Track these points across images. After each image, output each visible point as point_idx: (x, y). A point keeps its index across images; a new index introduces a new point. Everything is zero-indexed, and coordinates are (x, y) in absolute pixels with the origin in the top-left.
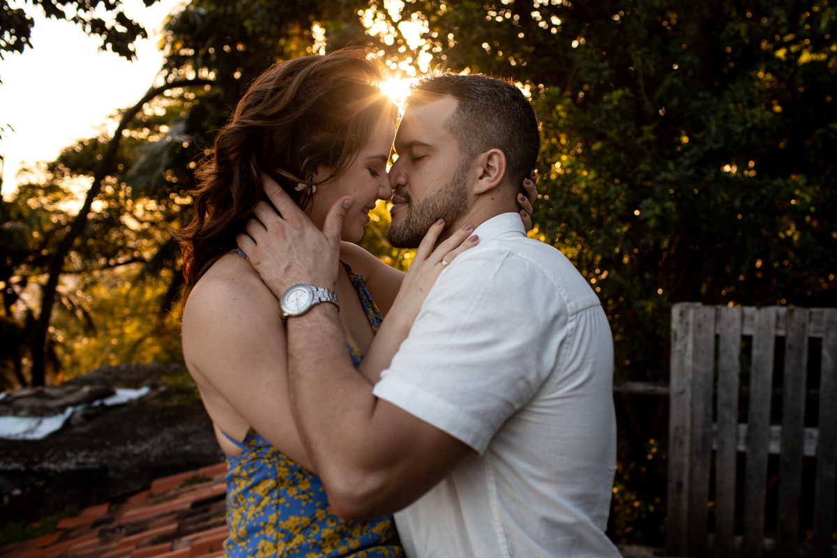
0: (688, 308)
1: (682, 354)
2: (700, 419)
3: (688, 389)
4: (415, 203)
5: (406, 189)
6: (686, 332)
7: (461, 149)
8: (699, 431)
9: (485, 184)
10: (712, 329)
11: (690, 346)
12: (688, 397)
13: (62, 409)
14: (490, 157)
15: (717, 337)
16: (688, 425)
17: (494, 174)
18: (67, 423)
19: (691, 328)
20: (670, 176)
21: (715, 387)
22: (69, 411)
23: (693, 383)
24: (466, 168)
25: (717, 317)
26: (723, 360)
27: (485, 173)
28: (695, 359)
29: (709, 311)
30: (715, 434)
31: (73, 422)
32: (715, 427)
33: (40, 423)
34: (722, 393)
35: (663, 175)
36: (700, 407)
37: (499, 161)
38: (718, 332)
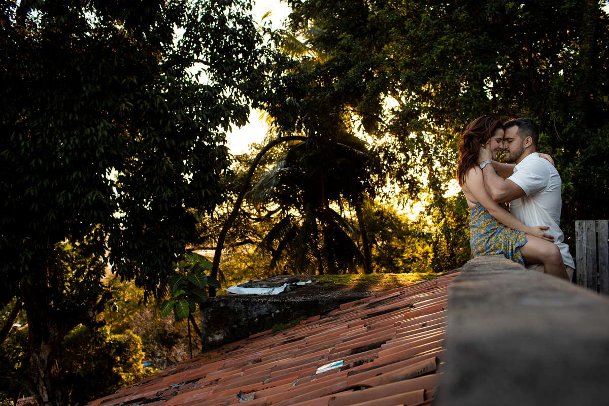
0: (583, 222)
1: (581, 242)
2: (591, 271)
3: (585, 257)
4: (511, 152)
5: (508, 149)
6: (582, 232)
7: (521, 138)
8: (591, 276)
9: (527, 145)
10: (594, 230)
11: (584, 238)
12: (585, 261)
13: (282, 284)
14: (528, 139)
15: (597, 234)
16: (585, 274)
17: (529, 142)
18: (285, 289)
19: (584, 230)
20: (570, 169)
21: (597, 256)
22: (285, 285)
23: (587, 254)
24: (522, 142)
25: (597, 225)
26: (600, 244)
27: (527, 143)
28: (587, 244)
29: (593, 222)
30: (598, 277)
31: (287, 290)
32: (598, 274)
33: (273, 290)
34: (600, 258)
35: (567, 168)
36: (591, 265)
37: (530, 139)
38: (597, 231)
